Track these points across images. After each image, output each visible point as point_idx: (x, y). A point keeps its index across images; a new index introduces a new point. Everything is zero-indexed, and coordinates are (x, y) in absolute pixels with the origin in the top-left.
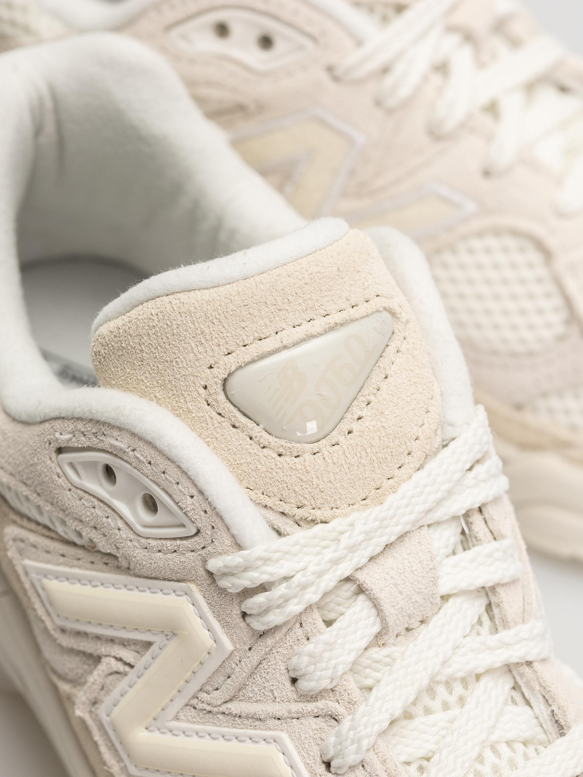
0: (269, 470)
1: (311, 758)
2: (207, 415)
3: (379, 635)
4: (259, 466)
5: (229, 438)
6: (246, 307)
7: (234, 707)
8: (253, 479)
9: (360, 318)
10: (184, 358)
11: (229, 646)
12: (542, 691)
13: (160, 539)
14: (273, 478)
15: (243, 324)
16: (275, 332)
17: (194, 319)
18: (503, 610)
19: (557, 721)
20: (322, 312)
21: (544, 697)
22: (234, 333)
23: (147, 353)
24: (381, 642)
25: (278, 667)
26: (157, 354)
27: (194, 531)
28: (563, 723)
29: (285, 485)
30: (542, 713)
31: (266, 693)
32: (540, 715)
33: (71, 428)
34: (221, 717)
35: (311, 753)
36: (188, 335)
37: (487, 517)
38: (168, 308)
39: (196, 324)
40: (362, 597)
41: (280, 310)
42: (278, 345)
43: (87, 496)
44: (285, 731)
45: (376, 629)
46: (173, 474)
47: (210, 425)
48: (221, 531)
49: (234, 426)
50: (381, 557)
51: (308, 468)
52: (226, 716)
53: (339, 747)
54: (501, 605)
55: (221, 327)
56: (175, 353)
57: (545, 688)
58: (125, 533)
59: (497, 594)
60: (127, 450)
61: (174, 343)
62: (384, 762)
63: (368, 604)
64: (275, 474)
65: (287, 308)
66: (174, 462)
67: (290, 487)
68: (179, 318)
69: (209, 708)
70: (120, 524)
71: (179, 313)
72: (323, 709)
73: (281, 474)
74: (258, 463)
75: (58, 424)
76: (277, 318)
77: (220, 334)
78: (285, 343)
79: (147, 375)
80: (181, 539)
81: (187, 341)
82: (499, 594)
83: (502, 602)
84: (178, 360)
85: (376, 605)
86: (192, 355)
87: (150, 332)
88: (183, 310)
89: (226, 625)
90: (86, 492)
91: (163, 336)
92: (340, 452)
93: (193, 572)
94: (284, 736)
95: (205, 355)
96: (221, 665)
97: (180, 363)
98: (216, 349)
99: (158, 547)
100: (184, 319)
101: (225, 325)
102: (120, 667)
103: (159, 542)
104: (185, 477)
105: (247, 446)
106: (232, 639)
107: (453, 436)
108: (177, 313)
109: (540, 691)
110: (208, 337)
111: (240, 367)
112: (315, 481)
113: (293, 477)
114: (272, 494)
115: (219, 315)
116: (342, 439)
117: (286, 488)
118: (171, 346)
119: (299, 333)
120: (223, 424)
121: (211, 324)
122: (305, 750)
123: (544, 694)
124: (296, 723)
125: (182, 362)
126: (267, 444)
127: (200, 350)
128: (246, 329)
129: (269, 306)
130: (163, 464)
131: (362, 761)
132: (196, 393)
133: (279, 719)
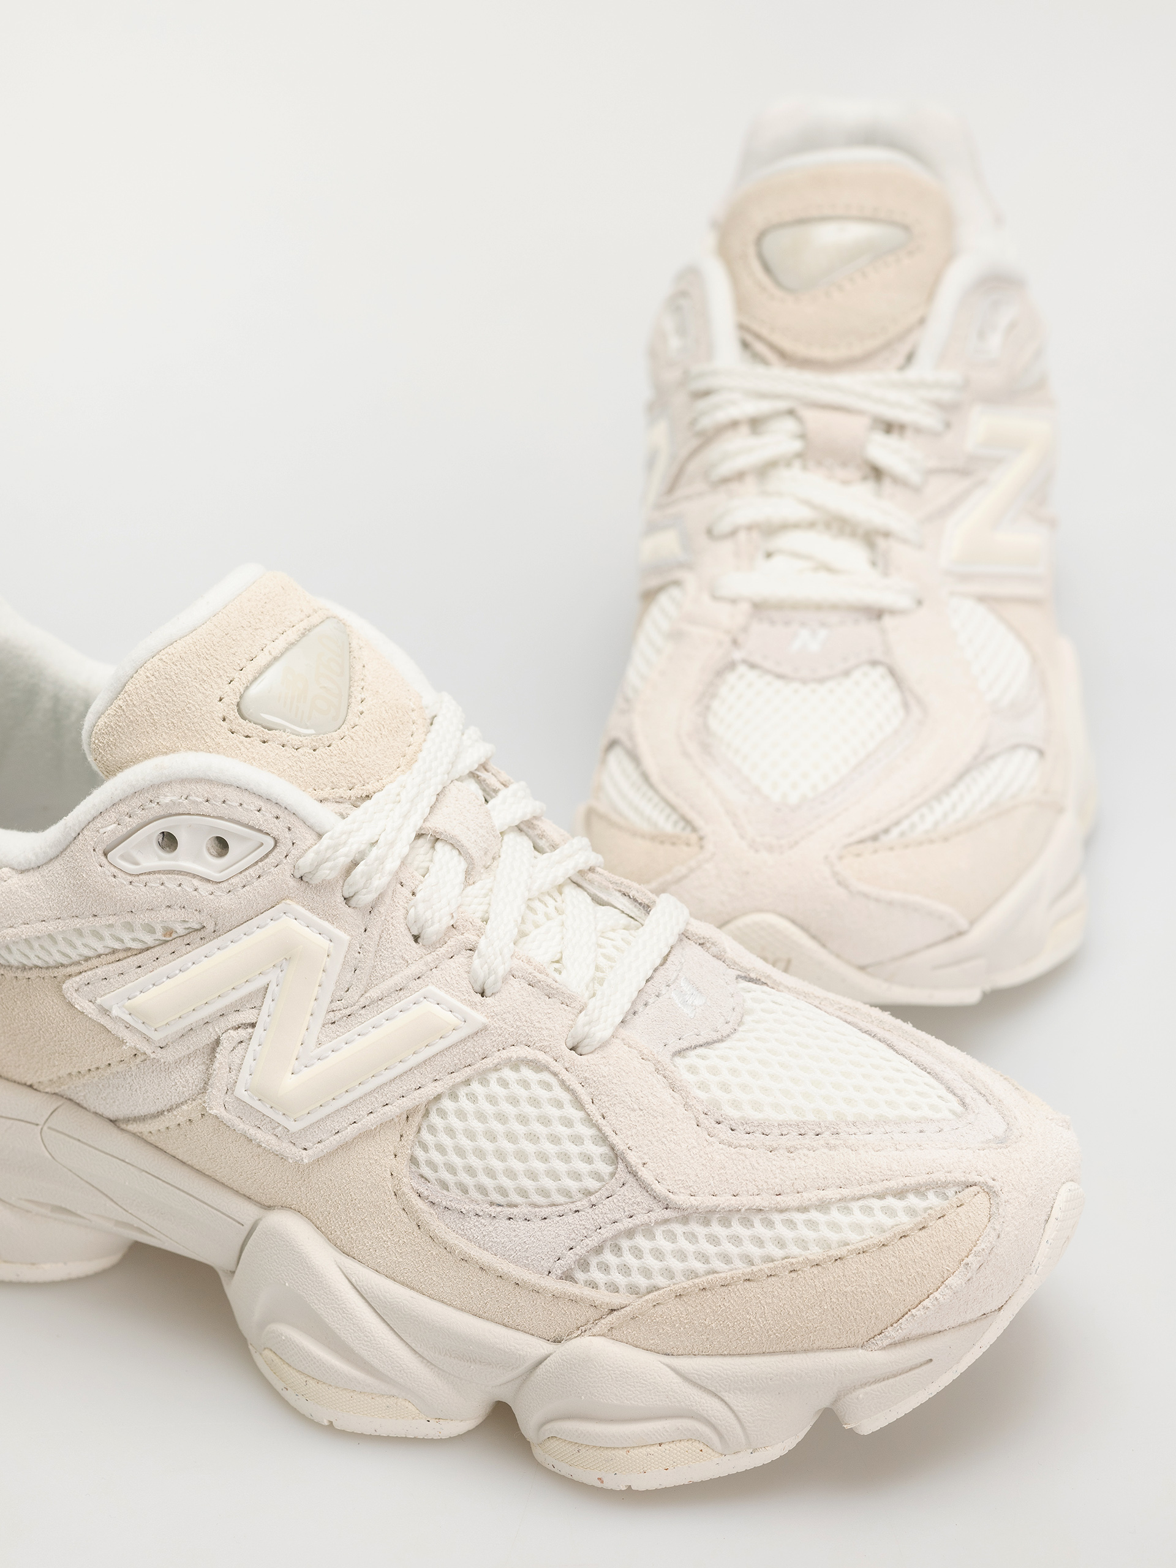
0: (312, 764)
1: (465, 994)
2: (236, 741)
3: (468, 873)
4: (303, 765)
5: (265, 753)
6: (228, 635)
7: (374, 993)
8: (301, 779)
9: (320, 623)
10: (194, 701)
11: (346, 938)
12: (615, 888)
13: (241, 873)
14: (318, 770)
15: (233, 651)
16: (261, 649)
17: (189, 662)
18: (548, 837)
19: (640, 904)
20: (289, 624)
21: (620, 891)
22: (228, 661)
23: (157, 715)
24: (471, 882)
25: (399, 931)
26: (167, 711)
27: (272, 843)
28: (647, 902)
29: (332, 772)
30: (625, 905)
31: (397, 962)
32: (624, 908)
33: (113, 817)
34: (363, 1012)
35: (464, 989)
36: (190, 679)
37: (494, 772)
38: (161, 664)
39: (192, 666)
40: (439, 845)
41: (256, 629)
42: (270, 658)
43: (151, 877)
44: (430, 984)
45: (463, 865)
46: (234, 797)
47: (243, 749)
48: (298, 828)
49: (264, 742)
50: (438, 805)
51: (343, 750)
52: (368, 1008)
53: (486, 966)
54: (545, 833)
55: (215, 660)
56: (183, 701)
57: (616, 883)
58: (205, 888)
59: (536, 827)
60: (181, 801)
61: (179, 692)
62: (529, 962)
63: (448, 848)
64: (318, 766)
65: (261, 626)
66: (231, 785)
67: (336, 772)
68: (175, 668)
69: (348, 1012)
70: (196, 882)
71: (173, 663)
72: (456, 945)
73: (323, 764)
74: (299, 763)
75: (98, 823)
76: (257, 637)
77: (216, 666)
78: (274, 654)
79: (164, 736)
80: (261, 860)
81: (190, 685)
82: (538, 826)
83: (544, 831)
84: (188, 706)
85: (455, 846)
86: (200, 695)
87: (153, 693)
88: (174, 659)
89: (333, 919)
90: (150, 873)
91: (167, 691)
92: (362, 730)
93: (284, 885)
94: (431, 988)
95: (212, 690)
96: (344, 962)
97: (192, 707)
98: (219, 680)
99: (242, 882)
100: (179, 666)
101: (218, 657)
102: (243, 1033)
103: (242, 876)
104: (246, 794)
105: (283, 753)
106: (345, 930)
107: (433, 714)
108: (171, 664)
109: (613, 888)
110: (208, 673)
111: (247, 688)
112: (355, 759)
113: (334, 762)
114: (324, 786)
115: (209, 650)
116: (357, 721)
117: (333, 775)
118: (178, 696)
119: (281, 644)
120: (253, 743)
121: (205, 661)
122: (456, 990)
123: (619, 889)
124: (436, 972)
125: (194, 705)
126: (300, 743)
127: (206, 687)
128: (236, 654)
129: (246, 629)
130: (220, 793)
131: (511, 971)
132: (218, 726)
133: (419, 978)
